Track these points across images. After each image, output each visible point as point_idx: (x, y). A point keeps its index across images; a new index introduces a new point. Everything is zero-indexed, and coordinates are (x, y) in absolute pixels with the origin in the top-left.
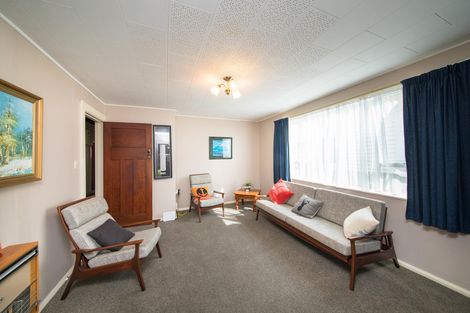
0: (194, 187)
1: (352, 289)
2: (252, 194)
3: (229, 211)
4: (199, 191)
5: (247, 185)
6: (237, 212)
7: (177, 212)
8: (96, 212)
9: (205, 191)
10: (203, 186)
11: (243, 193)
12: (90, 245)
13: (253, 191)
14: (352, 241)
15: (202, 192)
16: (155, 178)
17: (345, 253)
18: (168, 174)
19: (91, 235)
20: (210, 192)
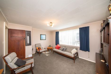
0: (37, 47)
1: (74, 63)
2: (51, 48)
3: (46, 52)
4: (38, 48)
5: (50, 46)
6: (48, 52)
7: (32, 54)
8: (14, 57)
9: (40, 48)
10: (39, 47)
11: (49, 48)
12: (15, 67)
13: (51, 47)
14: (74, 55)
15: (39, 49)
16: (26, 46)
17: (73, 57)
18: (30, 44)
19: (15, 64)
20: (41, 48)
